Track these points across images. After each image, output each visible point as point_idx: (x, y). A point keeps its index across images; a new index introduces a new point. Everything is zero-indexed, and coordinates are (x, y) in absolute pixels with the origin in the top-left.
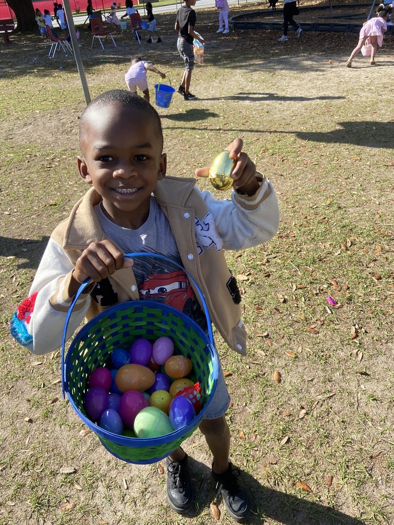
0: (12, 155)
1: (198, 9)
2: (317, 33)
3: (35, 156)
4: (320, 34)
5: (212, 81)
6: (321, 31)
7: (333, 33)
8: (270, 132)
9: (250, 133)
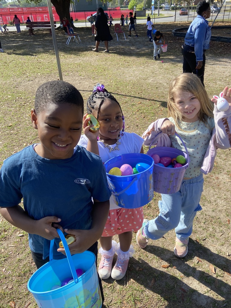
0: (10, 96)
1: (164, 23)
2: (220, 42)
3: (21, 98)
4: (221, 43)
5: (140, 66)
6: (222, 42)
7: (229, 43)
8: (149, 100)
9: (138, 99)
